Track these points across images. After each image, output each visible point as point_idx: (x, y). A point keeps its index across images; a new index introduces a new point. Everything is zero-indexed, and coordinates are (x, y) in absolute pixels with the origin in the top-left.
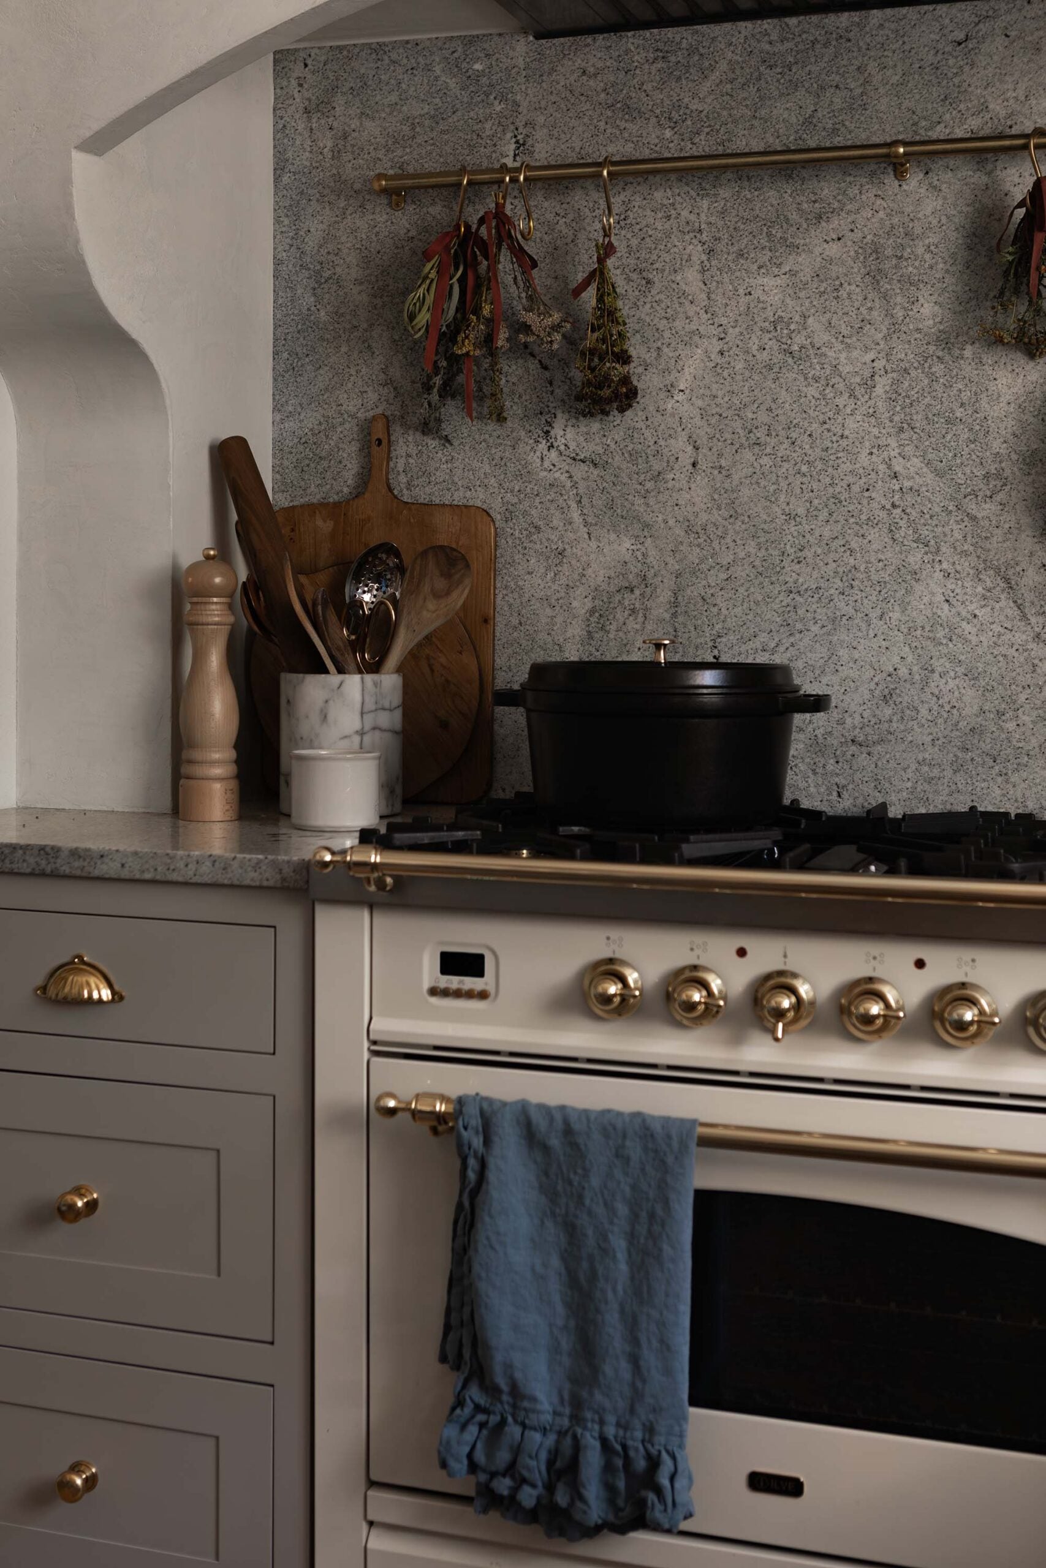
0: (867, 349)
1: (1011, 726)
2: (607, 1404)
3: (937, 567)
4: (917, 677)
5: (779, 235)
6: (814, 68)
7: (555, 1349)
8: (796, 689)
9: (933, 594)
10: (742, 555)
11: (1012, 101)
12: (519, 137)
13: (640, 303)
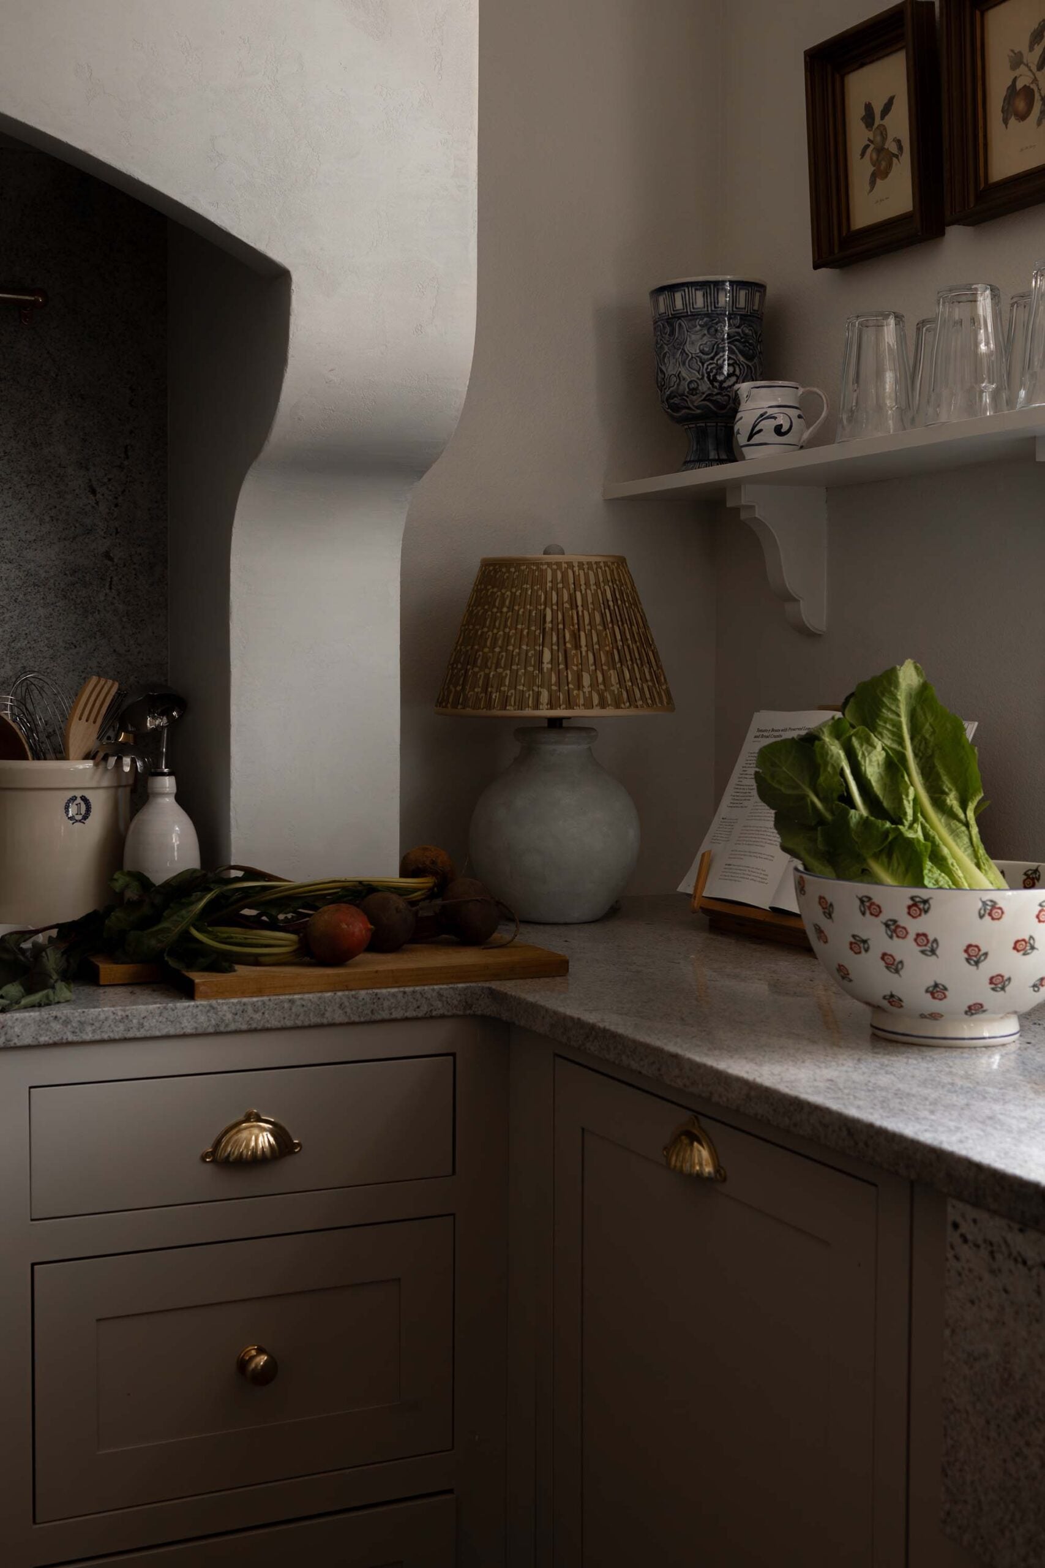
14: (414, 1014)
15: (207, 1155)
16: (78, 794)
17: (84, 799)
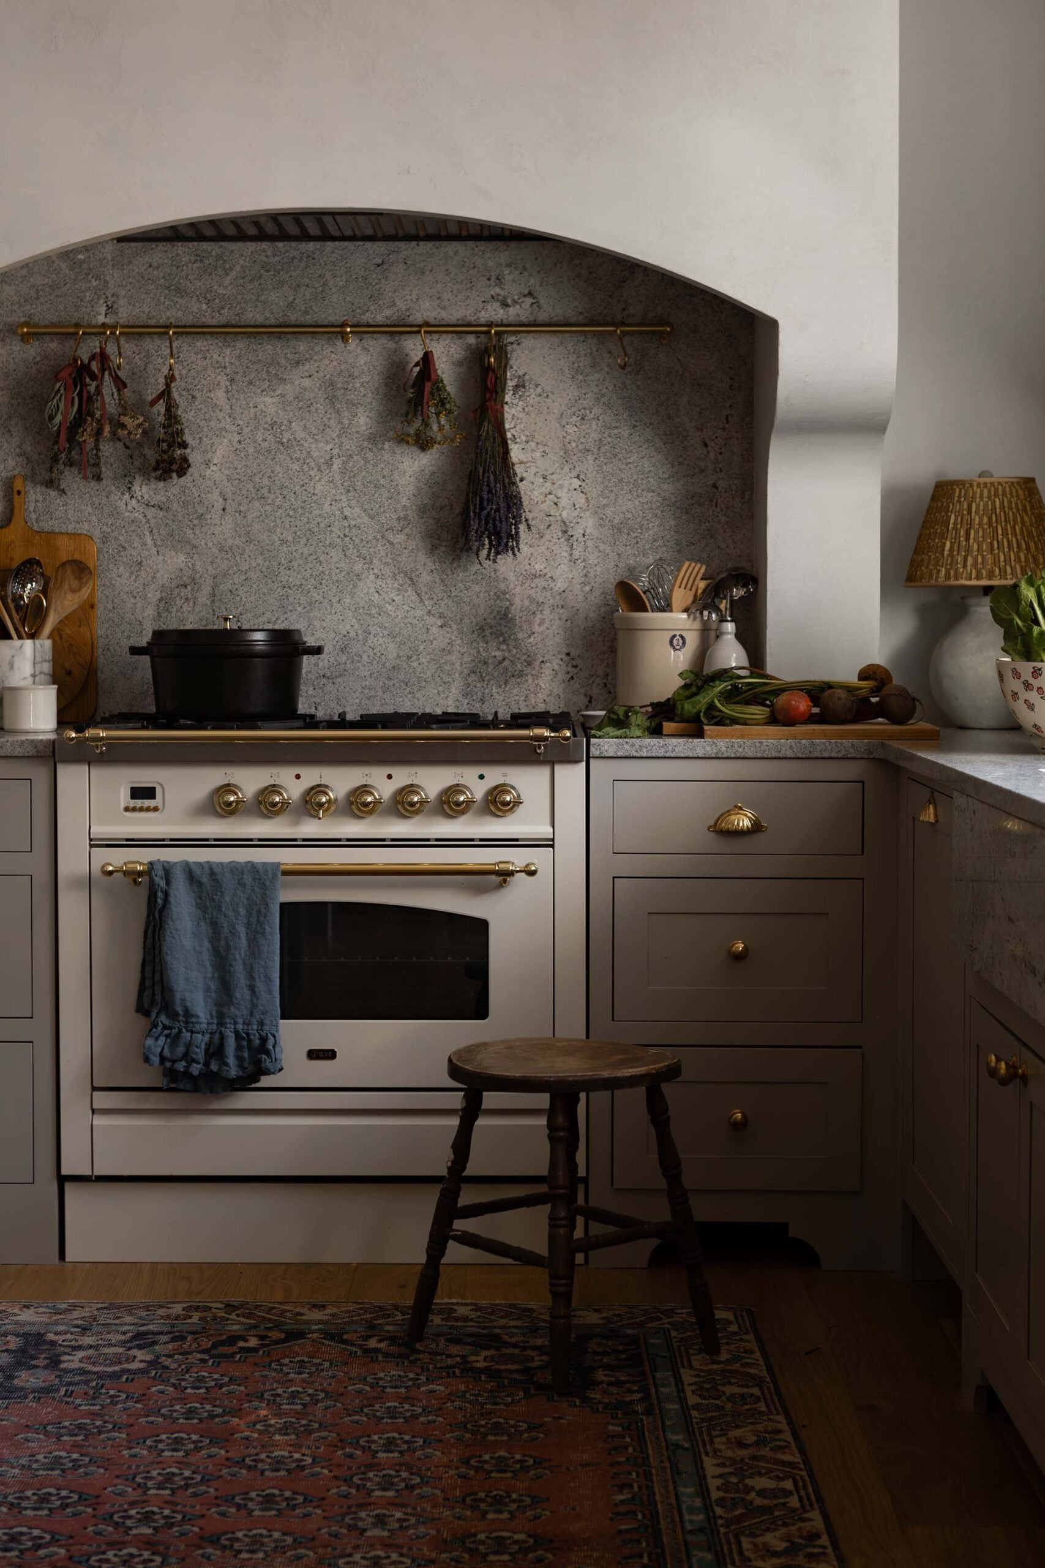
0: (327, 442)
1: (415, 664)
2: (237, 1012)
3: (371, 572)
4: (361, 637)
5: (274, 372)
6: (293, 274)
7: (207, 990)
8: (304, 643)
9: (369, 588)
10: (255, 565)
11: (409, 302)
12: (109, 303)
13: (188, 410)
14: (836, 755)
15: (710, 827)
16: (678, 633)
17: (681, 636)
